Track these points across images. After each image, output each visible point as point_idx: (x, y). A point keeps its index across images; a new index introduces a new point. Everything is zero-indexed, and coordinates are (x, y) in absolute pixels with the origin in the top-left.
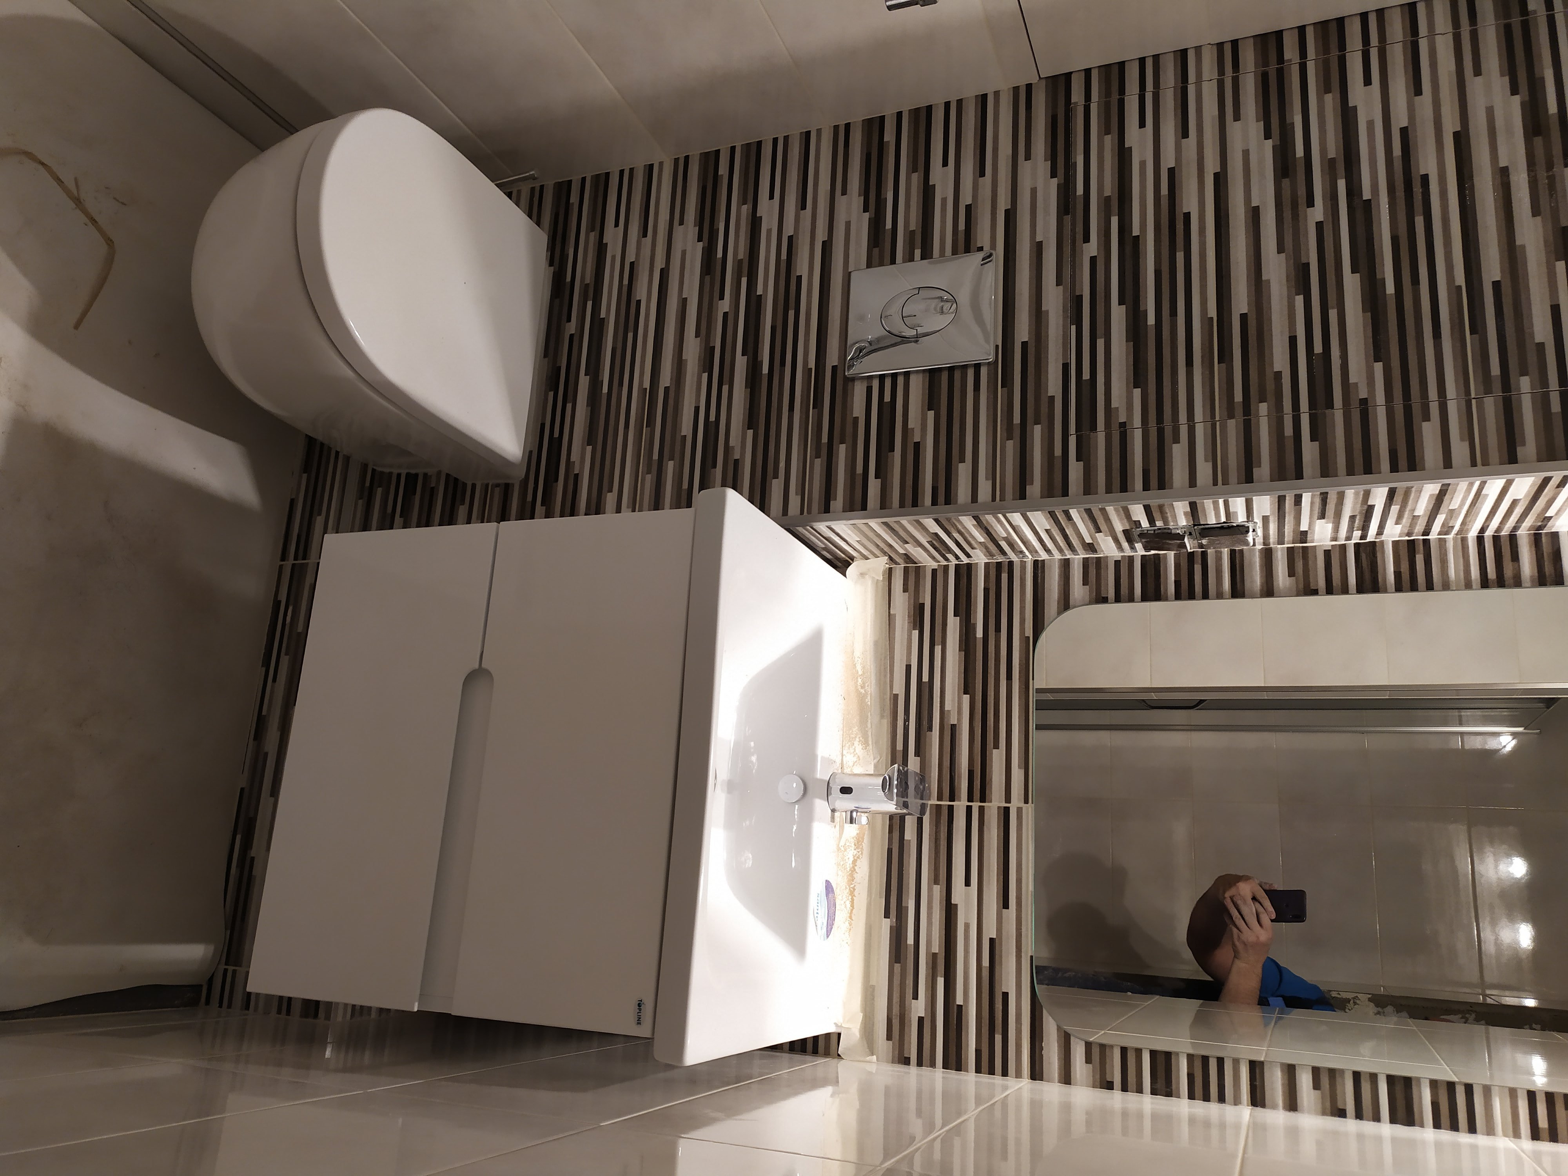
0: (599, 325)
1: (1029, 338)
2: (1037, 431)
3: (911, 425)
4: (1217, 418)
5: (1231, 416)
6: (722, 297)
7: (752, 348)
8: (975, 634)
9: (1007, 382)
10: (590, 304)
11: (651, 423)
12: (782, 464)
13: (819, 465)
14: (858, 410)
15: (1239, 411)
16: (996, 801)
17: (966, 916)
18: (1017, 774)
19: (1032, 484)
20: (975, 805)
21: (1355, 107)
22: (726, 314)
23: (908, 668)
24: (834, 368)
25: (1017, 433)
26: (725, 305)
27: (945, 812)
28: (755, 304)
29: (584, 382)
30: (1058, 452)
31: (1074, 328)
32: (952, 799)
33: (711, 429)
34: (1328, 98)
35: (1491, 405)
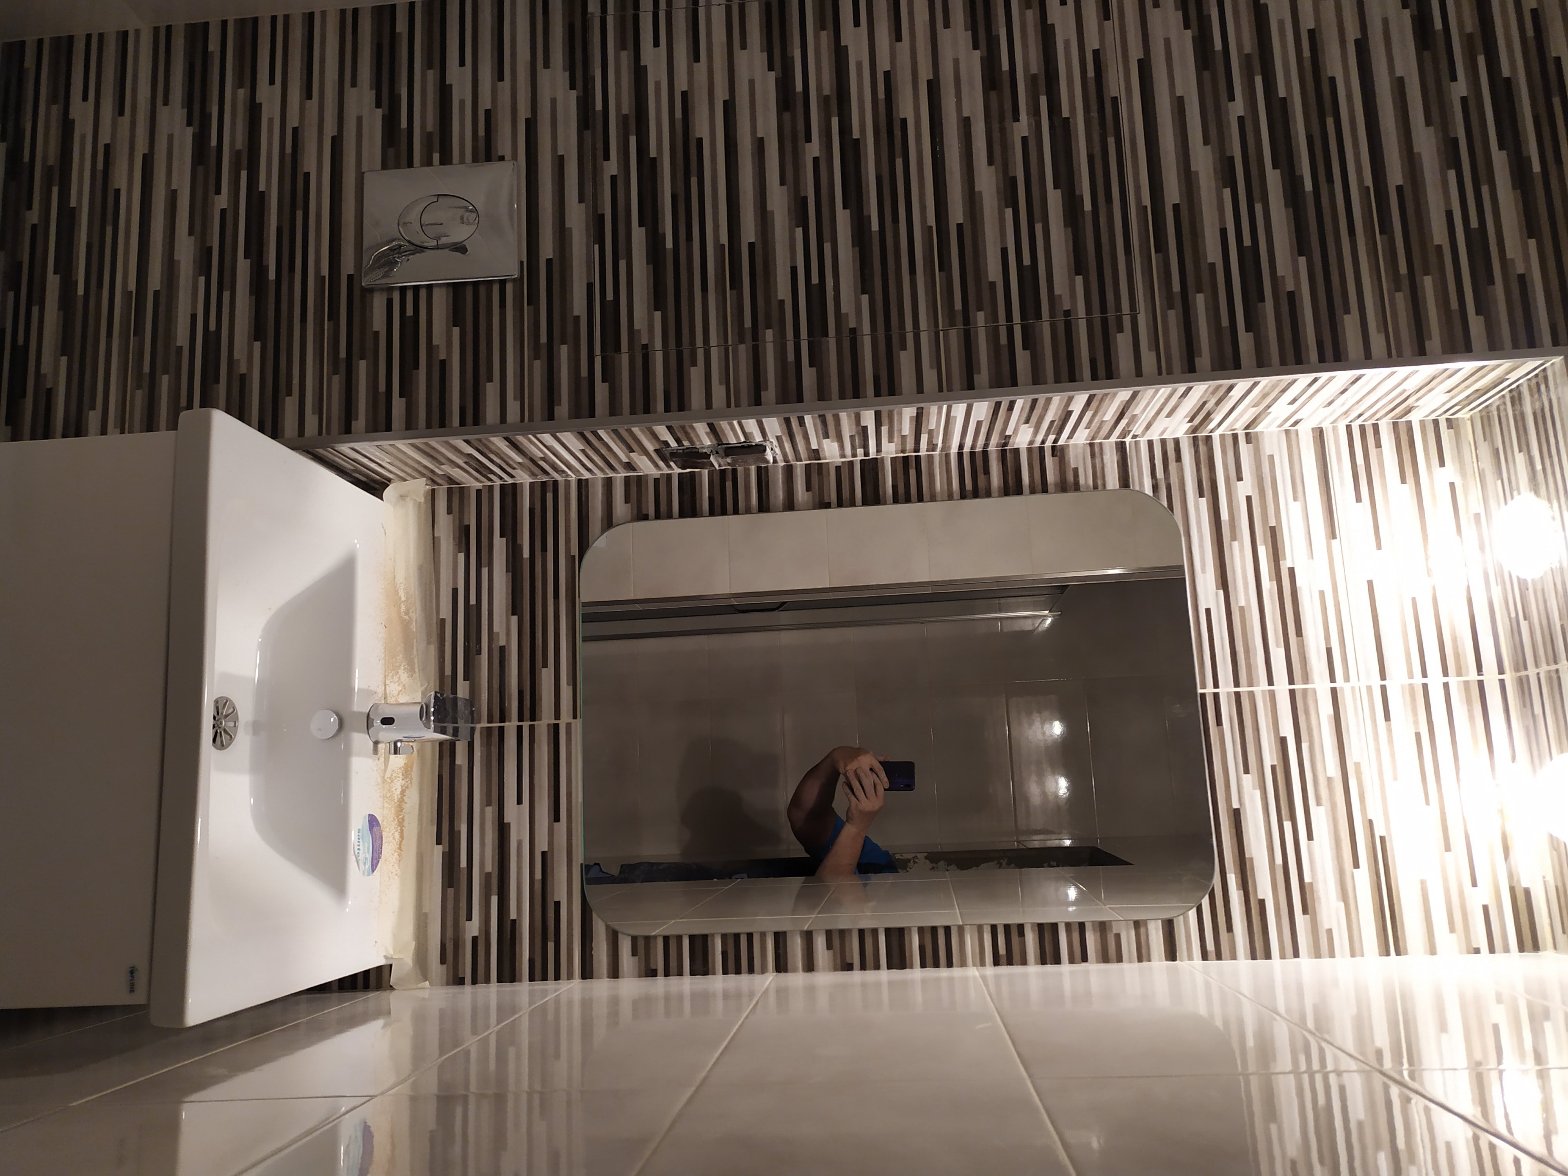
0: (68, 216)
1: (554, 255)
2: (564, 351)
3: (435, 342)
4: (730, 343)
5: (742, 341)
6: (218, 192)
7: (255, 250)
8: (522, 555)
9: (533, 300)
10: (55, 190)
11: (139, 330)
12: (296, 381)
13: (337, 381)
14: (378, 323)
15: (748, 336)
16: (546, 718)
17: (519, 834)
18: (566, 691)
19: (560, 405)
20: (526, 725)
21: (847, 46)
22: (223, 212)
23: (455, 591)
24: (350, 277)
25: (544, 352)
26: (222, 201)
27: (496, 734)
28: (257, 201)
29: (53, 282)
30: (584, 373)
31: (597, 247)
32: (502, 720)
33: (212, 341)
34: (824, 34)
35: (954, 336)
